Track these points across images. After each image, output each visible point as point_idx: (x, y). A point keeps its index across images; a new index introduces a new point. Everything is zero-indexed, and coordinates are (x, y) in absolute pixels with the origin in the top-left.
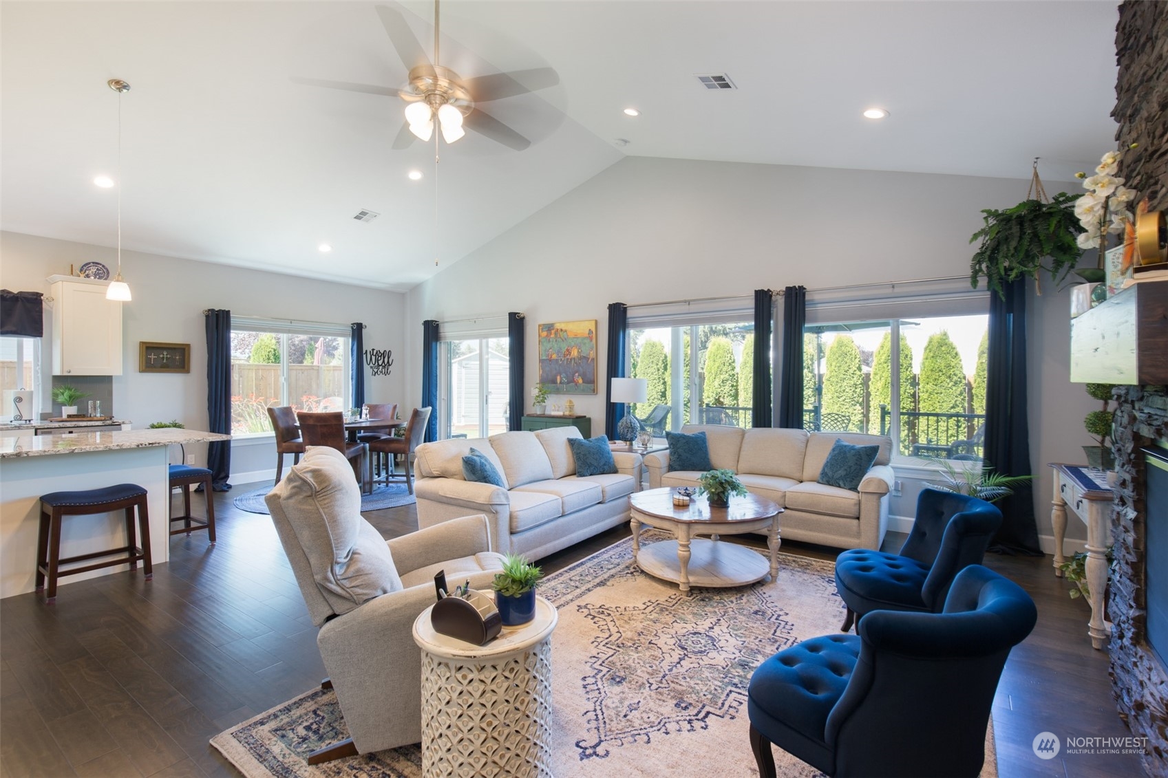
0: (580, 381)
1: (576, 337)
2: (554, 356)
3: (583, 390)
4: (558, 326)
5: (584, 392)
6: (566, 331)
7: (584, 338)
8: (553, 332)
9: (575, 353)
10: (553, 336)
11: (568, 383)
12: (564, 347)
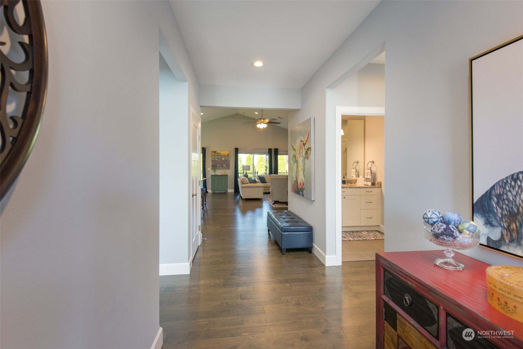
0: (225, 166)
1: (224, 155)
2: (217, 160)
3: (226, 168)
4: (218, 152)
5: (226, 169)
6: (220, 153)
7: (226, 155)
8: (216, 153)
9: (223, 159)
10: (216, 154)
11: (221, 166)
12: (220, 157)
